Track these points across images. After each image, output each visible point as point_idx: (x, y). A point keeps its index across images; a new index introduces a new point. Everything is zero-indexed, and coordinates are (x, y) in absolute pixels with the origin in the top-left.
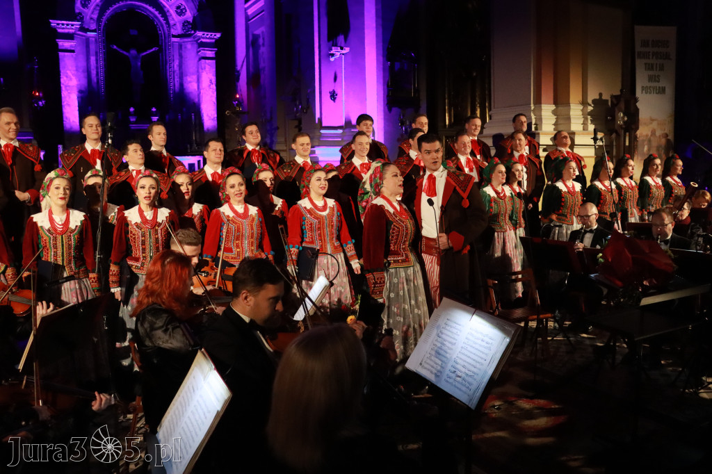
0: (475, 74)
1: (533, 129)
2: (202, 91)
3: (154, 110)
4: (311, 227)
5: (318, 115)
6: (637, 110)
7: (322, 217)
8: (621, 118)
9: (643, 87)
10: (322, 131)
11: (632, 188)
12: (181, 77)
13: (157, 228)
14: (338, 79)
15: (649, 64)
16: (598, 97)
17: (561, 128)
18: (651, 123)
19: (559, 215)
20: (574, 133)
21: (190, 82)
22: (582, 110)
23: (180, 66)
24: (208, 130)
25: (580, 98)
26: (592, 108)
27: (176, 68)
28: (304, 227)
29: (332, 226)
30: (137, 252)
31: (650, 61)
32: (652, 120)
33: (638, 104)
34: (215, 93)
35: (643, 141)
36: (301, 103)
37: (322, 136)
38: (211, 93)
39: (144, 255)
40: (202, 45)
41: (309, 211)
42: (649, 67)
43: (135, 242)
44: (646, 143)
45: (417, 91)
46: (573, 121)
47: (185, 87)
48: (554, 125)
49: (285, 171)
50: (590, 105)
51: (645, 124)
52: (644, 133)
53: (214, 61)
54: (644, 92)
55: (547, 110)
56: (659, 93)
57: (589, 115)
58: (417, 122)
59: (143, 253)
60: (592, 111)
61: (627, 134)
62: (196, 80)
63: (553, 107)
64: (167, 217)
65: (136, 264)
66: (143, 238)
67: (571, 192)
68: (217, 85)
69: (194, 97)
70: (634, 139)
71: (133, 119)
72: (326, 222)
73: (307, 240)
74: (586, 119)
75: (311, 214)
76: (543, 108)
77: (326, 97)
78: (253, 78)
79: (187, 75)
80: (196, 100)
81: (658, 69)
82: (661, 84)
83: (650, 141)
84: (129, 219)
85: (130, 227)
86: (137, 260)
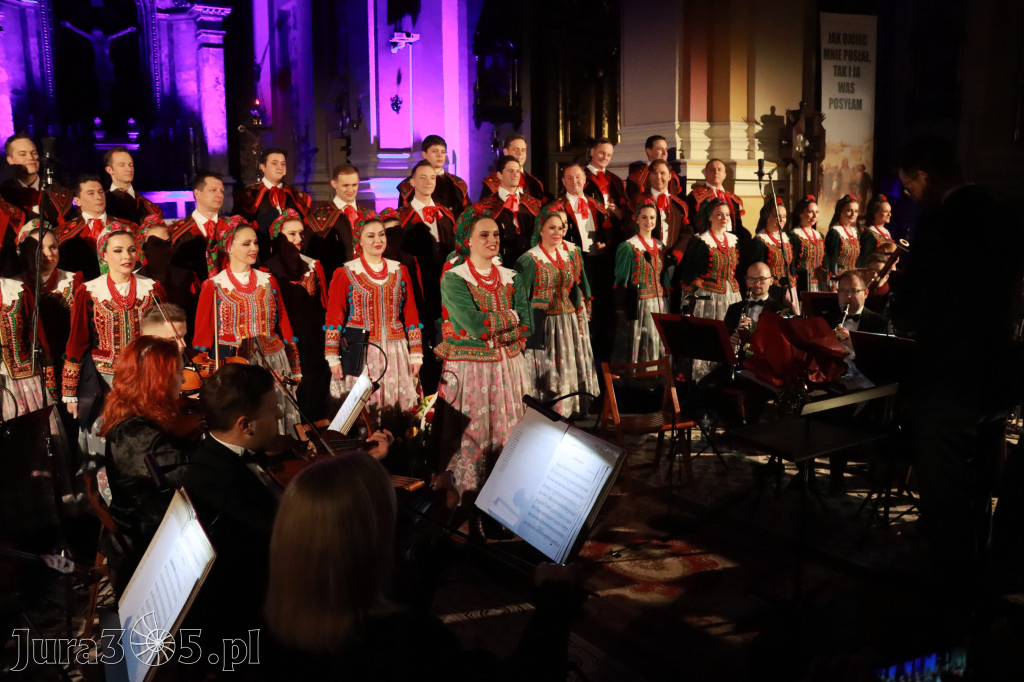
0: (601, 74)
1: (678, 157)
2: (204, 95)
3: (132, 121)
4: (359, 301)
5: (373, 133)
6: (823, 132)
7: (377, 286)
8: (800, 143)
9: (831, 99)
10: (381, 156)
11: (815, 243)
12: (173, 72)
13: (136, 307)
14: (403, 81)
15: (840, 68)
16: (769, 113)
17: (716, 155)
18: (842, 151)
19: (705, 280)
20: (734, 164)
21: (187, 80)
22: (747, 131)
23: (171, 56)
24: (214, 152)
25: (744, 114)
26: (761, 128)
27: (164, 58)
28: (350, 300)
29: (391, 300)
30: (106, 342)
31: (842, 63)
32: (844, 146)
33: (824, 124)
34: (224, 98)
35: (831, 175)
36: (349, 115)
37: (379, 162)
38: (217, 97)
39: (117, 347)
40: (203, 25)
41: (360, 278)
42: (840, 71)
43: (103, 328)
44: (835, 177)
45: (517, 98)
46: (733, 146)
47: (178, 88)
48: (708, 151)
49: (319, 219)
50: (758, 124)
51: (834, 151)
52: (833, 164)
53: (222, 50)
54: (833, 106)
55: (698, 129)
56: (854, 107)
57: (756, 137)
58: (511, 148)
59: (115, 344)
60: (760, 132)
61: (809, 165)
62: (195, 78)
63: (706, 126)
64: (150, 292)
65: (105, 360)
66: (116, 323)
67: (723, 249)
68: (226, 86)
69: (192, 102)
70: (818, 172)
71: (99, 136)
72: (382, 295)
73: (355, 318)
74: (752, 143)
75: (361, 283)
76: (692, 126)
77: (386, 105)
78: (281, 77)
79: (180, 71)
80: (196, 107)
81: (852, 74)
82: (857, 96)
83: (840, 175)
84: (93, 295)
85: (95, 307)
86: (106, 354)
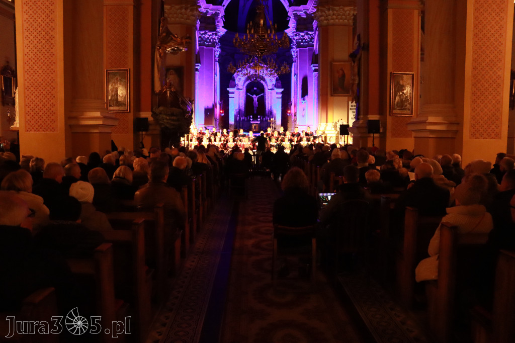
2: (277, 112)
3: (259, 116)
23: (271, 100)
27: (269, 101)
40: (277, 93)
47: (272, 108)
48: (325, 128)
50: (334, 123)
53: (281, 99)
63: (325, 123)
71: (251, 120)
77: (300, 116)
79: (272, 104)
